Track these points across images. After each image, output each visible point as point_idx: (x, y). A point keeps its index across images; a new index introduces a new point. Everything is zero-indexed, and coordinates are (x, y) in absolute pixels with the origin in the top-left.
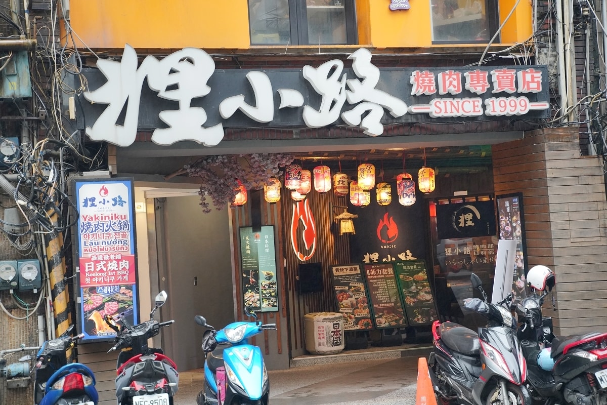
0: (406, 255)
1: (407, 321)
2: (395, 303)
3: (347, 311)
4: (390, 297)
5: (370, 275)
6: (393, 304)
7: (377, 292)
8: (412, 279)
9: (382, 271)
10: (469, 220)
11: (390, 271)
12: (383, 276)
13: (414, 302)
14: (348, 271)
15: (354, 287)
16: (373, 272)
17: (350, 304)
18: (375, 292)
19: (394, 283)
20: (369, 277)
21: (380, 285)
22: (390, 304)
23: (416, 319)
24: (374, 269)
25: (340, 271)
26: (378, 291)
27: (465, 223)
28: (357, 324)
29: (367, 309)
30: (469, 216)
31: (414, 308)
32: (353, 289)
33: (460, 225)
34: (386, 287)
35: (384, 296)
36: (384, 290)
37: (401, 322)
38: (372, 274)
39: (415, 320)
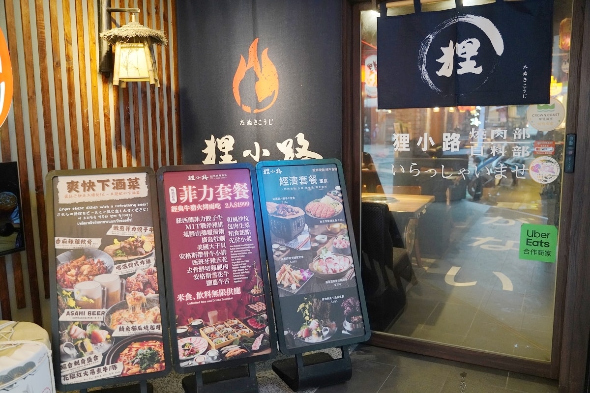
0: (296, 145)
1: (276, 337)
2: (246, 287)
3: (86, 318)
4: (230, 270)
5: (179, 203)
6: (238, 291)
7: (194, 255)
8: (301, 213)
9: (215, 190)
10: (468, 56)
11: (242, 190)
12: (218, 206)
13: (301, 281)
14: (109, 189)
15: (121, 239)
16: (189, 193)
17: (98, 295)
18: (188, 256)
19: (247, 225)
20: (174, 209)
21: (204, 233)
22: (230, 291)
23: (301, 333)
24: (191, 183)
25: (81, 188)
26: (196, 251)
27: (456, 67)
28: (115, 360)
29: (156, 310)
30: (470, 47)
31: (298, 299)
32: (117, 244)
33: (440, 73)
34: (222, 238)
35: (213, 268)
36: (215, 247)
37: (257, 344)
38: (184, 199)
39: (299, 334)
